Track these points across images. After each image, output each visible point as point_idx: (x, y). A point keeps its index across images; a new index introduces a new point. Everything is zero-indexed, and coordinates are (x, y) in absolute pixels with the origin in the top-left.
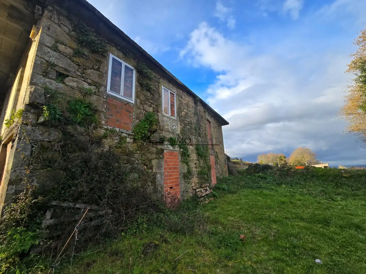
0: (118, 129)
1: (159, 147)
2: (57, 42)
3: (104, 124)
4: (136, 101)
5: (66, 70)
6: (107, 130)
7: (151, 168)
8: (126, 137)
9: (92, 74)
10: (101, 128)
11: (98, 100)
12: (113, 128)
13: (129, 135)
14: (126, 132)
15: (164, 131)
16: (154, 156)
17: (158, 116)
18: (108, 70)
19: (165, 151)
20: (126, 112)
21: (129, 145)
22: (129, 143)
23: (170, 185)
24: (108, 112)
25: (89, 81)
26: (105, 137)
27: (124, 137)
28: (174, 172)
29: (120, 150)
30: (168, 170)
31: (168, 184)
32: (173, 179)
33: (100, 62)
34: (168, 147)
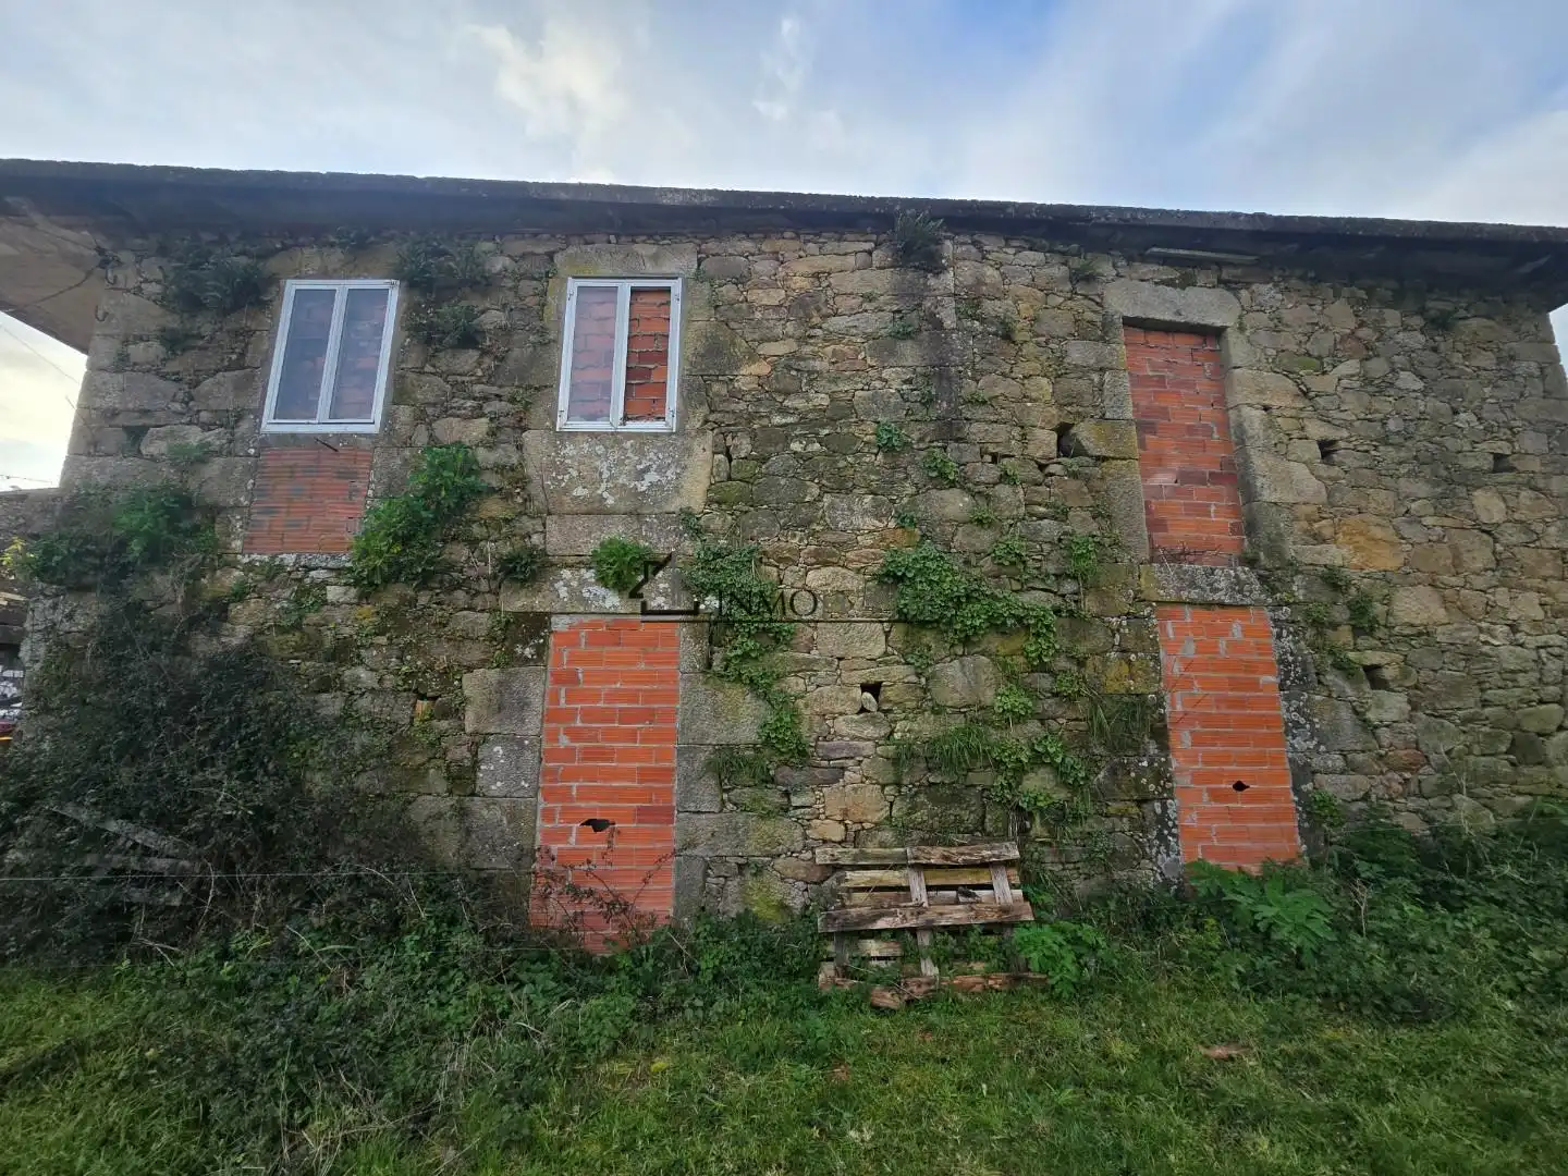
0: (290, 559)
1: (517, 602)
2: (126, 342)
3: (239, 550)
4: (389, 416)
5: (145, 412)
6: (250, 567)
7: (454, 712)
8: (324, 584)
9: (219, 391)
10: (233, 565)
11: (226, 472)
12: (273, 557)
13: (339, 571)
14: (324, 564)
15: (561, 515)
16: (474, 653)
17: (519, 448)
18: (273, 347)
19: (560, 624)
20: (335, 481)
21: (338, 615)
22: (336, 604)
24: (257, 502)
25: (204, 416)
26: (240, 595)
27: (314, 584)
28: (632, 735)
29: (294, 638)
30: (579, 724)
31: (571, 799)
32: (615, 775)
33: (245, 334)
34: (585, 601)
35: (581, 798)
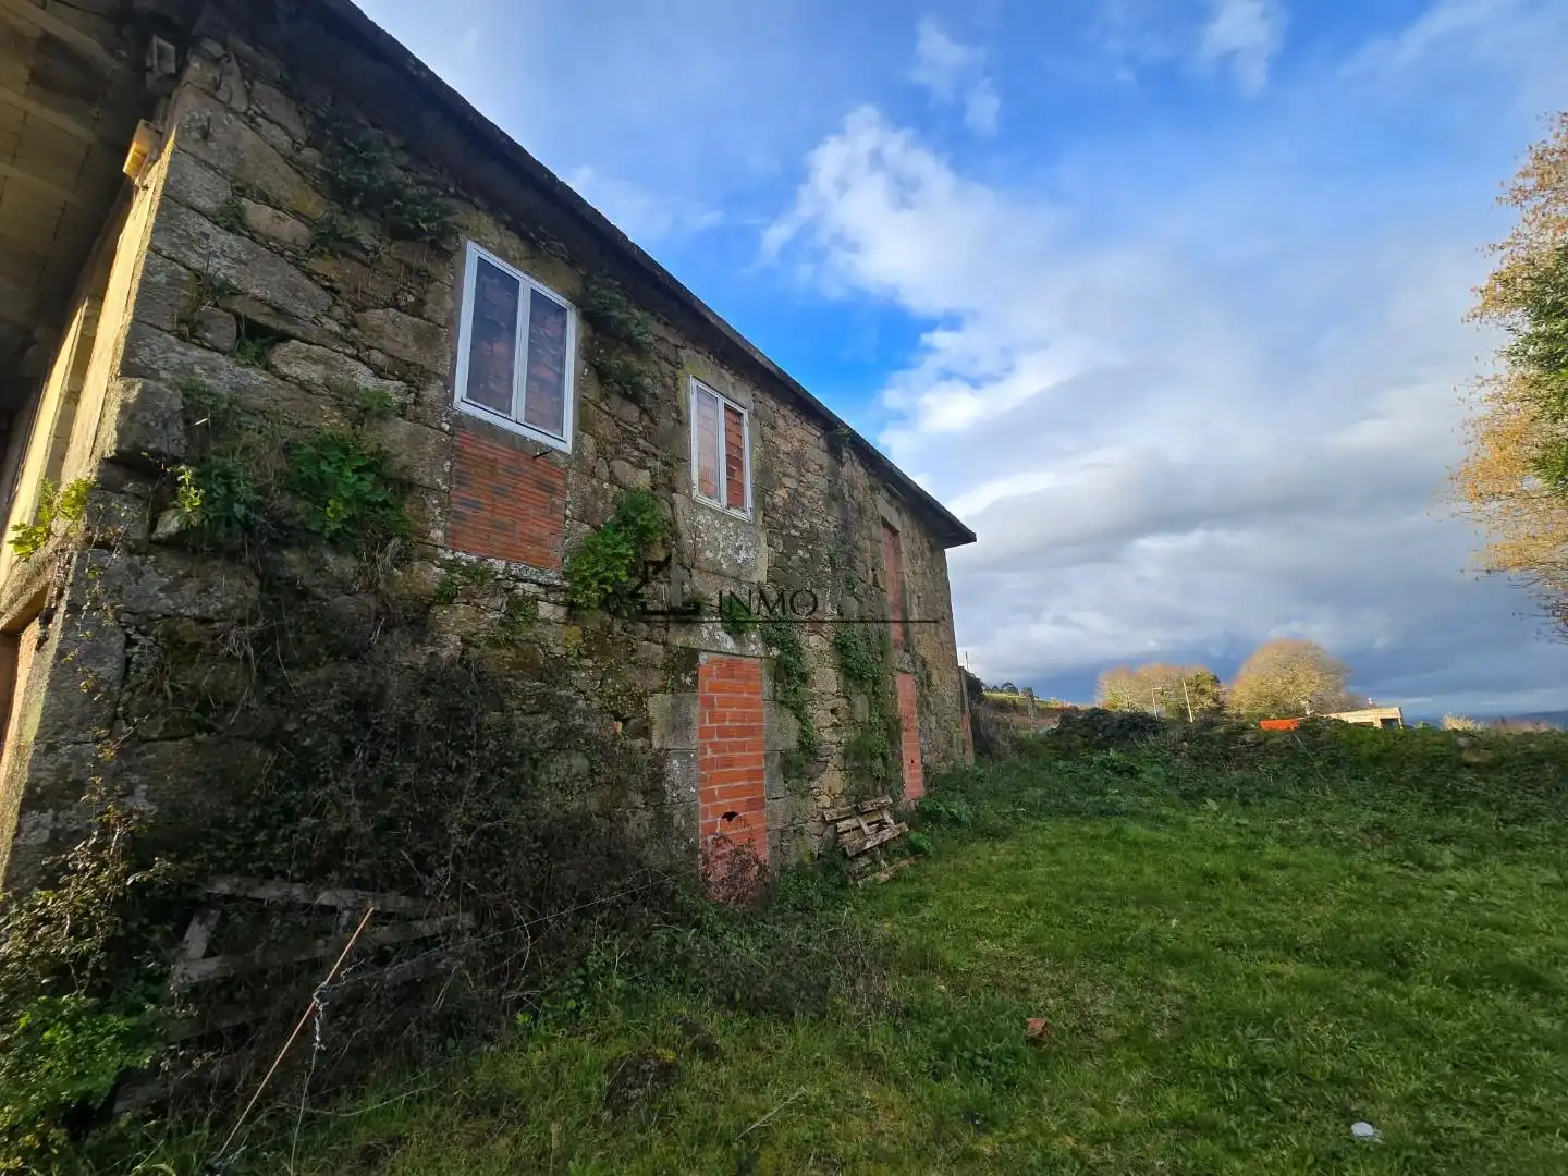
0: (500, 565)
1: (679, 638)
2: (240, 191)
3: (440, 542)
4: (577, 440)
5: (279, 311)
6: (452, 566)
7: (645, 732)
9: (391, 328)
10: (428, 558)
11: (415, 441)
12: (481, 560)
13: (549, 588)
14: (534, 578)
15: (701, 571)
16: (656, 680)
17: (672, 506)
18: (458, 308)
19: (703, 658)
20: (535, 491)
21: (550, 632)
22: (547, 622)
23: (726, 804)
24: (457, 489)
25: (378, 357)
26: (446, 597)
27: (526, 598)
28: (742, 747)
29: (509, 654)
30: (716, 739)
31: (715, 799)
32: (738, 777)
33: (425, 278)
34: (716, 641)
35: (722, 796)
